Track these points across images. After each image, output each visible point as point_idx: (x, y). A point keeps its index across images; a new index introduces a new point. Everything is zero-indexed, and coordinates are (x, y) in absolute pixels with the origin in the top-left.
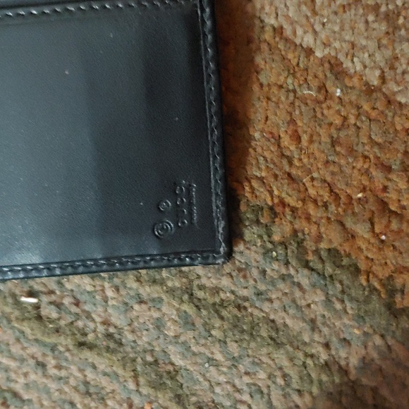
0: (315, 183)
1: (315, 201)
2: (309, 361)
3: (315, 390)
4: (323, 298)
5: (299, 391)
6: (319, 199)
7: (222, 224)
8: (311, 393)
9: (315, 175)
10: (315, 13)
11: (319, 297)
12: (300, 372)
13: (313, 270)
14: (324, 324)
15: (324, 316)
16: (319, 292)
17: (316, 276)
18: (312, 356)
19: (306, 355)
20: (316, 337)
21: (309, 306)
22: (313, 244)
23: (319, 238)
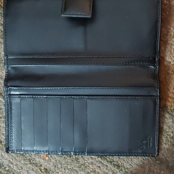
0: (171, 93)
1: (171, 98)
2: (168, 136)
3: (169, 144)
4: (172, 121)
5: (165, 144)
6: (171, 97)
7: (157, 147)
8: (168, 144)
9: (171, 91)
10: (171, 54)
11: (171, 120)
12: (166, 139)
13: (170, 114)
14: (172, 127)
15: (172, 125)
16: (171, 119)
17: (170, 115)
18: (169, 135)
19: (167, 135)
20: (170, 130)
21: (168, 123)
22: (170, 107)
23: (171, 106)
